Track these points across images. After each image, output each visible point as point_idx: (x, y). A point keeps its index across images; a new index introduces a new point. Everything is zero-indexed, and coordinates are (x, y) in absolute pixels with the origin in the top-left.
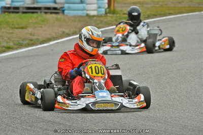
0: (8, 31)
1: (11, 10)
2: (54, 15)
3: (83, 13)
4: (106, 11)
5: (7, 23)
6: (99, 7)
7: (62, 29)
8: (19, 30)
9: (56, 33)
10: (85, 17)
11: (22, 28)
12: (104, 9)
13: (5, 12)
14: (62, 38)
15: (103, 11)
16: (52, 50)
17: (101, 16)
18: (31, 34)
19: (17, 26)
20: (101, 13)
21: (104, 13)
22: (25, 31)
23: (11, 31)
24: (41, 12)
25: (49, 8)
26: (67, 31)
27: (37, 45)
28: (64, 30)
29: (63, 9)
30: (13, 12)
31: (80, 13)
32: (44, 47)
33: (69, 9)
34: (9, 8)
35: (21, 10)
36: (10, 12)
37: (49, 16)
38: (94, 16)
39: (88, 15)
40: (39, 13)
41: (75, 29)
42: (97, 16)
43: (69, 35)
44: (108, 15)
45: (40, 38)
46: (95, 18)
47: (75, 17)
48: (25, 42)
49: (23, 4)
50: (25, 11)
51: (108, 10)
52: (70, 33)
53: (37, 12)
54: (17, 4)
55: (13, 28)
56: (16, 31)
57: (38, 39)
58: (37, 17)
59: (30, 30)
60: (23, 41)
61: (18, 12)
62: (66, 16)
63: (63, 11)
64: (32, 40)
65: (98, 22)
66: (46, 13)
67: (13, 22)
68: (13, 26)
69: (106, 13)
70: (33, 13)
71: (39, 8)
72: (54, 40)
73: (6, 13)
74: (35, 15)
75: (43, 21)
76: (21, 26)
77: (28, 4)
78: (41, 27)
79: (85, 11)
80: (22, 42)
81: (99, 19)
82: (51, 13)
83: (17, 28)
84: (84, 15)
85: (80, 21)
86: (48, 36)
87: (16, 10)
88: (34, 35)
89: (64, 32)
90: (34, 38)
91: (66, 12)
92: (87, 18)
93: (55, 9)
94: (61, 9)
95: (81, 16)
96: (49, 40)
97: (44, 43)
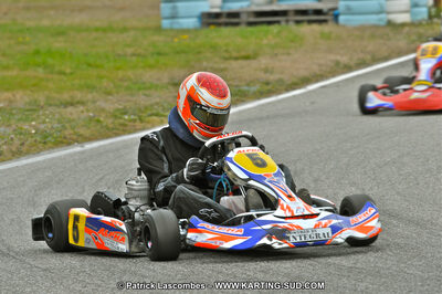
0: (216, 66)
1: (223, 20)
2: (315, 27)
3: (381, 20)
4: (429, 13)
5: (214, 48)
6: (416, 5)
7: (333, 57)
8: (240, 62)
9: (320, 65)
10: (383, 27)
11: (247, 58)
12: (425, 10)
13: (209, 24)
14: (334, 76)
15: (423, 13)
16: (313, 103)
17: (419, 24)
18: (266, 70)
19: (235, 54)
20: (419, 18)
21: (425, 16)
22: (254, 63)
23: (222, 66)
24: (287, 21)
25: (304, 12)
26: (344, 59)
27: (280, 93)
28: (339, 58)
29: (336, 12)
30: (227, 24)
31: (373, 19)
32: (294, 96)
33: (349, 11)
34: (218, 15)
35: (244, 18)
36: (219, 25)
37: (305, 29)
38: (403, 25)
39: (390, 23)
40: (283, 24)
41: (361, 56)
42: (412, 24)
43: (349, 69)
44: (435, 20)
45: (285, 77)
46: (407, 29)
47: (362, 28)
48: (254, 89)
49: (249, 6)
50: (252, 19)
51: (433, 10)
52: (352, 63)
53: (278, 22)
54: (234, 7)
55: (226, 59)
56: (234, 64)
57: (280, 81)
58: (279, 32)
59: (264, 61)
60: (248, 85)
61: (237, 24)
62: (344, 26)
63: (336, 17)
64: (267, 84)
65: (414, 37)
66: (298, 22)
67: (227, 45)
68: (226, 55)
69: (430, 17)
70: (270, 23)
71: (284, 13)
72: (317, 81)
73: (212, 27)
74: (274, 29)
75: (292, 41)
76: (243, 54)
77: (258, 5)
78: (289, 54)
79: (383, 16)
80: (246, 88)
81: (415, 30)
82: (310, 22)
83: (236, 59)
84: (382, 23)
85: (373, 36)
86: (303, 73)
87: (232, 18)
88: (272, 73)
89: (337, 63)
90: (272, 78)
91: (341, 18)
92: (388, 30)
93: (318, 12)
94: (331, 13)
95: (376, 27)
96: (306, 81)
97: (294, 89)
